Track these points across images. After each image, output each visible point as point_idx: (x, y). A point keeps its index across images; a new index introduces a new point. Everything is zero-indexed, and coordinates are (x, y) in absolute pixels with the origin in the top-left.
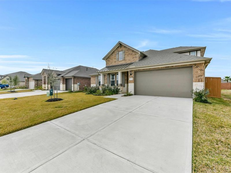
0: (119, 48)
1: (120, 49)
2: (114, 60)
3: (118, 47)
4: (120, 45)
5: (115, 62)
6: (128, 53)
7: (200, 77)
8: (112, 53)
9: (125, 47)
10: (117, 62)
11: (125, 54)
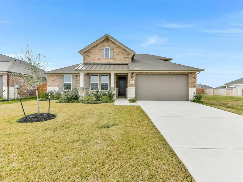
0: (105, 42)
1: (106, 44)
2: (97, 57)
3: (103, 41)
4: (107, 39)
5: (99, 59)
6: (118, 51)
7: (194, 84)
8: (94, 47)
9: (113, 42)
10: (101, 59)
11: (115, 51)
